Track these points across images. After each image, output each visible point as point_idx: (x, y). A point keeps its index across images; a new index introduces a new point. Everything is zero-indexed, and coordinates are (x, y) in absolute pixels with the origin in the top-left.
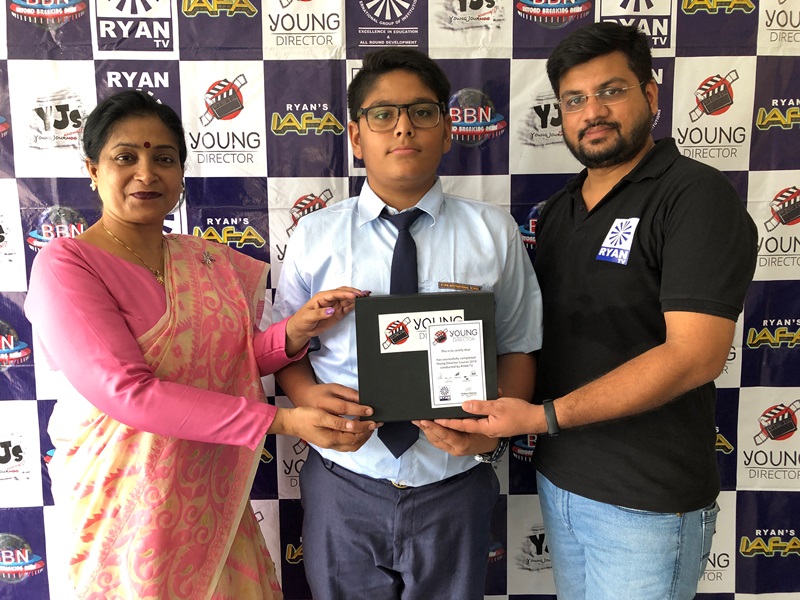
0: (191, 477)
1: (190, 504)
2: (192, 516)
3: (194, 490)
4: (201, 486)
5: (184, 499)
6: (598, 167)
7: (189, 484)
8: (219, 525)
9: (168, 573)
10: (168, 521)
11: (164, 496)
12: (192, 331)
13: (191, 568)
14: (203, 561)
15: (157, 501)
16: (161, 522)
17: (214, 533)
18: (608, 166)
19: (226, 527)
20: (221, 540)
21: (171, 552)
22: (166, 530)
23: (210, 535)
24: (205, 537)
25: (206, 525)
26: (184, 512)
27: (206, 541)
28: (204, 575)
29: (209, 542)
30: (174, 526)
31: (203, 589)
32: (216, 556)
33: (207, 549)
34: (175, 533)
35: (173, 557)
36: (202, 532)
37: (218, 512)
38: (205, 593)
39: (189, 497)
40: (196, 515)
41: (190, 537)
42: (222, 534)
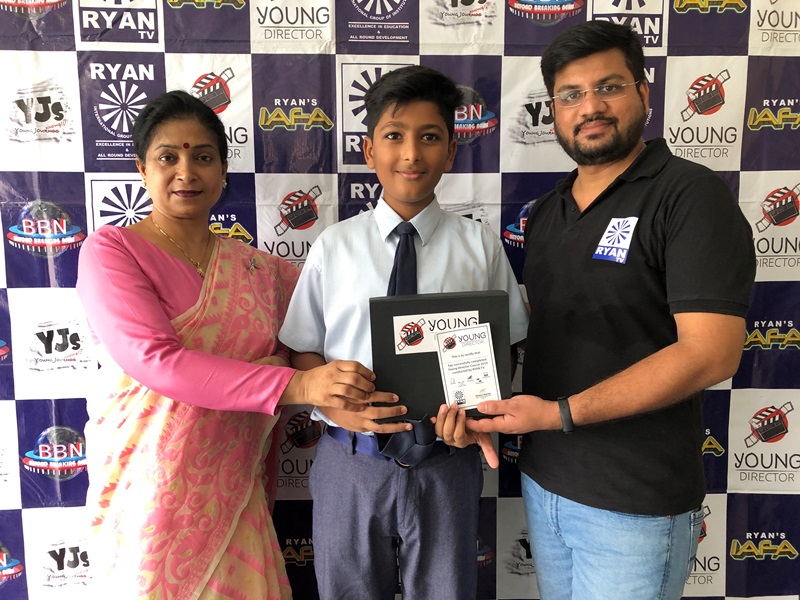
0: (199, 464)
1: (194, 490)
2: (196, 503)
3: (200, 477)
4: (208, 475)
5: (190, 484)
6: (590, 165)
7: (195, 471)
8: (223, 516)
9: (167, 552)
10: (171, 502)
11: (169, 477)
12: (219, 326)
13: (190, 552)
14: (203, 548)
15: (162, 481)
16: (164, 502)
17: (217, 523)
18: (601, 163)
19: (229, 519)
20: (223, 531)
21: (172, 533)
22: (168, 510)
23: (212, 524)
24: (207, 525)
25: (210, 514)
26: (188, 497)
27: (208, 529)
28: (202, 562)
29: (211, 531)
30: (177, 509)
31: (200, 574)
32: (216, 545)
33: (208, 537)
34: (177, 515)
35: (173, 538)
36: (204, 520)
37: (223, 504)
38: (201, 578)
39: (195, 483)
40: (201, 501)
41: (192, 522)
42: (225, 525)
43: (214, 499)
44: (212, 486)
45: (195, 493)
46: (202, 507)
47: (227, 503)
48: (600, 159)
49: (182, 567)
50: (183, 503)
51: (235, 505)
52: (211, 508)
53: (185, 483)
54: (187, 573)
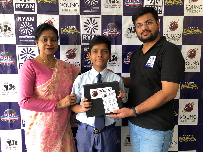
0: (56, 117)
2: (55, 127)
3: (56, 120)
4: (58, 120)
5: (53, 122)
6: (146, 42)
7: (55, 119)
8: (61, 130)
9: (48, 140)
10: (49, 126)
11: (48, 120)
12: (58, 83)
13: (53, 139)
14: (56, 138)
15: (46, 121)
16: (47, 127)
17: (60, 132)
18: (148, 42)
19: (63, 131)
20: (61, 134)
21: (49, 135)
22: (48, 129)
23: (59, 132)
24: (57, 132)
25: (58, 130)
26: (53, 125)
27: (58, 133)
28: (56, 142)
29: (59, 134)
30: (50, 128)
31: (56, 145)
32: (60, 137)
33: (58, 135)
34: (50, 130)
35: (49, 136)
36: (57, 131)
37: (61, 127)
38: (56, 146)
39: (54, 122)
40: (56, 126)
41: (54, 132)
42: (62, 132)
43: (59, 126)
44: (59, 123)
45: (55, 125)
46: (56, 128)
47: (62, 127)
48: (148, 41)
49: (51, 143)
50: (52, 127)
51: (64, 127)
52: (59, 128)
53: (52, 122)
54: (53, 145)
